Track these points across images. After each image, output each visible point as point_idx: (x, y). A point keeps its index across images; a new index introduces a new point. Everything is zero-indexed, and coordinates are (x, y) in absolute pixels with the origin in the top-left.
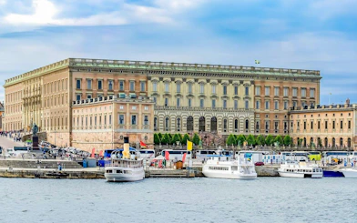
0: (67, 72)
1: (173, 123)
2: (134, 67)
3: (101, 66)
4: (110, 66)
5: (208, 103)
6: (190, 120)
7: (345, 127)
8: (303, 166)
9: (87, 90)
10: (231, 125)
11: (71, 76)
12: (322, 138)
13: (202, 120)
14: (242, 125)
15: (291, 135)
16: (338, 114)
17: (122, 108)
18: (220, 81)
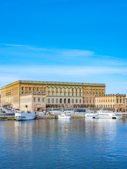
0: (19, 85)
1: (55, 101)
2: (42, 83)
3: (30, 83)
4: (34, 83)
5: (67, 94)
6: (61, 99)
7: (112, 101)
8: (92, 114)
9: (26, 90)
10: (75, 101)
11: (20, 86)
12: (105, 105)
13: (65, 99)
14: (78, 101)
15: (95, 104)
16: (110, 97)
17: (35, 96)
18: (71, 87)
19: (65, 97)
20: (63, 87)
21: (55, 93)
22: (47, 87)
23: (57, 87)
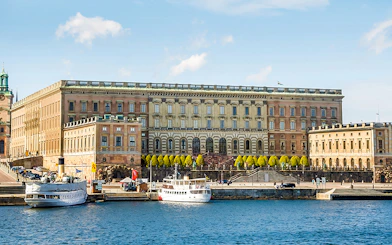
1: (177, 144)
2: (133, 89)
3: (97, 87)
4: (107, 88)
5: (215, 124)
7: (364, 146)
9: (81, 113)
10: (241, 145)
11: (63, 98)
12: (341, 158)
13: (210, 141)
14: (254, 146)
16: (356, 134)
17: (105, 129)
18: (228, 102)
19: (210, 134)
20: (202, 101)
21: (177, 120)
22: (150, 100)
23: (184, 100)
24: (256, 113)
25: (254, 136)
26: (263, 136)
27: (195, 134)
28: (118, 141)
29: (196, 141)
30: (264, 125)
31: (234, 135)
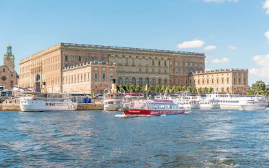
0: (59, 51)
2: (101, 49)
3: (81, 48)
4: (86, 48)
5: (144, 70)
7: (225, 81)
9: (72, 62)
10: (157, 82)
11: (62, 53)
13: (141, 79)
14: (163, 82)
17: (96, 69)
18: (150, 58)
19: (141, 75)
20: (137, 57)
21: (124, 67)
22: (109, 55)
23: (127, 56)
24: (164, 64)
25: (163, 77)
26: (167, 77)
27: (133, 75)
28: (104, 76)
29: (134, 78)
30: (168, 71)
31: (153, 76)
